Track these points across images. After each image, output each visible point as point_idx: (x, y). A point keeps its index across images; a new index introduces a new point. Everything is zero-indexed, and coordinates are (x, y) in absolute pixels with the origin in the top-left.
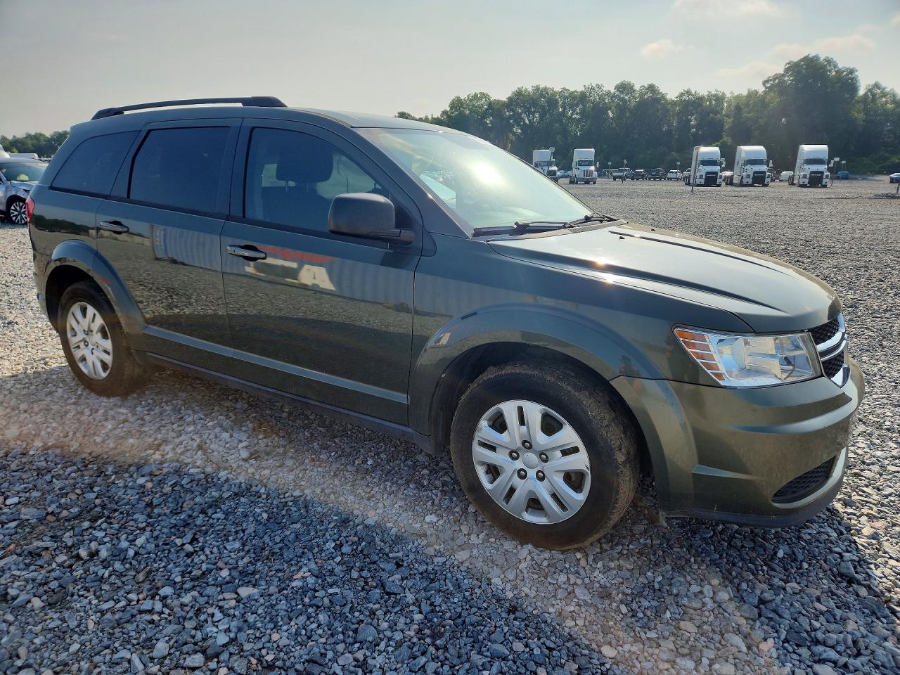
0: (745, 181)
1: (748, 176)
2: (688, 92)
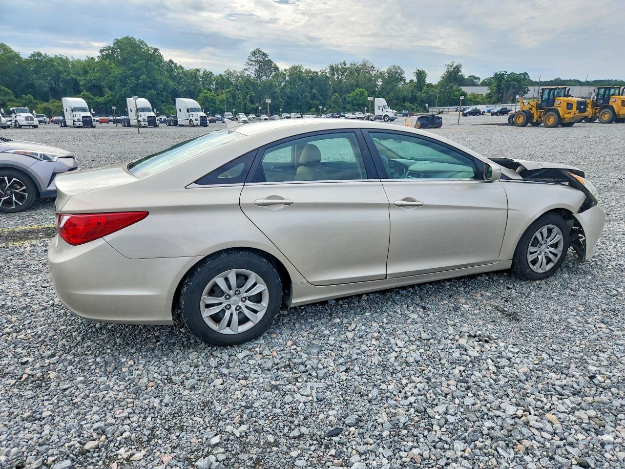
0: (142, 124)
1: (144, 120)
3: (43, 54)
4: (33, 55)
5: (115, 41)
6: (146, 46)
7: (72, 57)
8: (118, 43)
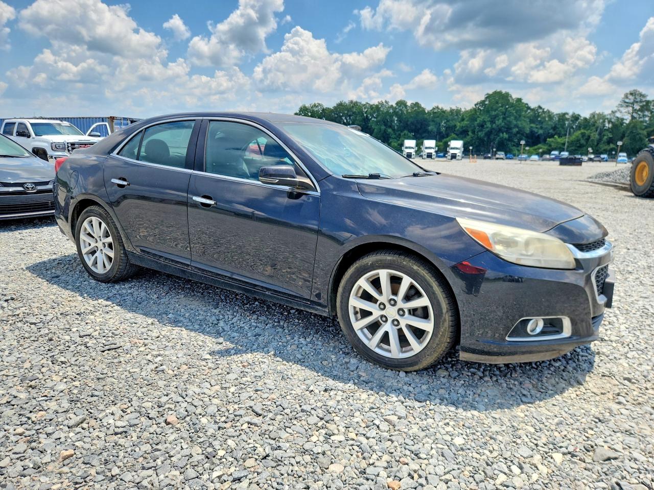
3: (440, 108)
4: (434, 109)
5: (486, 96)
6: (511, 96)
7: (465, 108)
8: (489, 97)
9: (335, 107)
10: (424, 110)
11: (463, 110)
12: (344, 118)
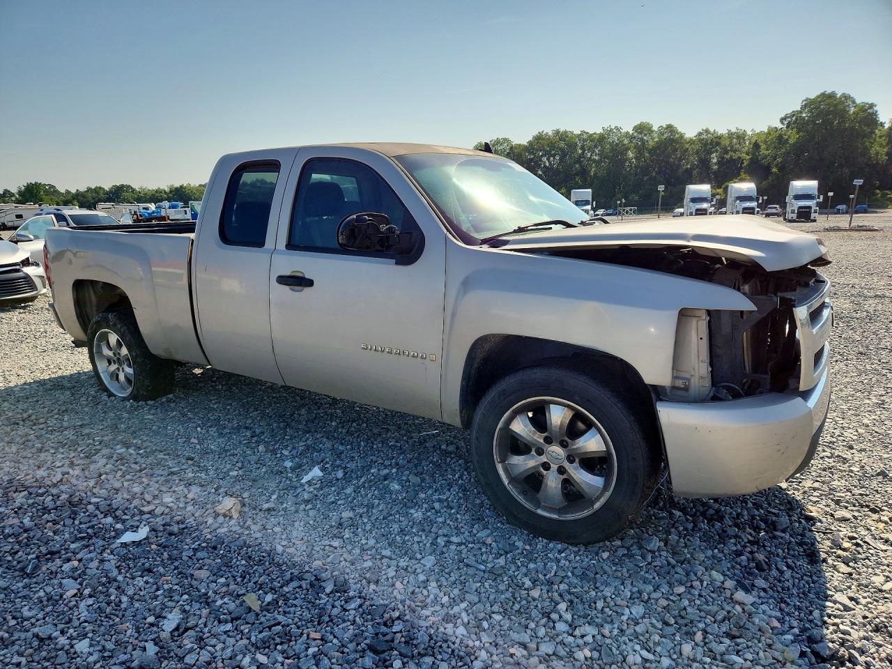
2: (707, 131)
3: (712, 131)
4: (700, 134)
5: (804, 103)
8: (809, 104)
9: (530, 143)
10: (682, 136)
11: (749, 133)
12: (545, 159)
